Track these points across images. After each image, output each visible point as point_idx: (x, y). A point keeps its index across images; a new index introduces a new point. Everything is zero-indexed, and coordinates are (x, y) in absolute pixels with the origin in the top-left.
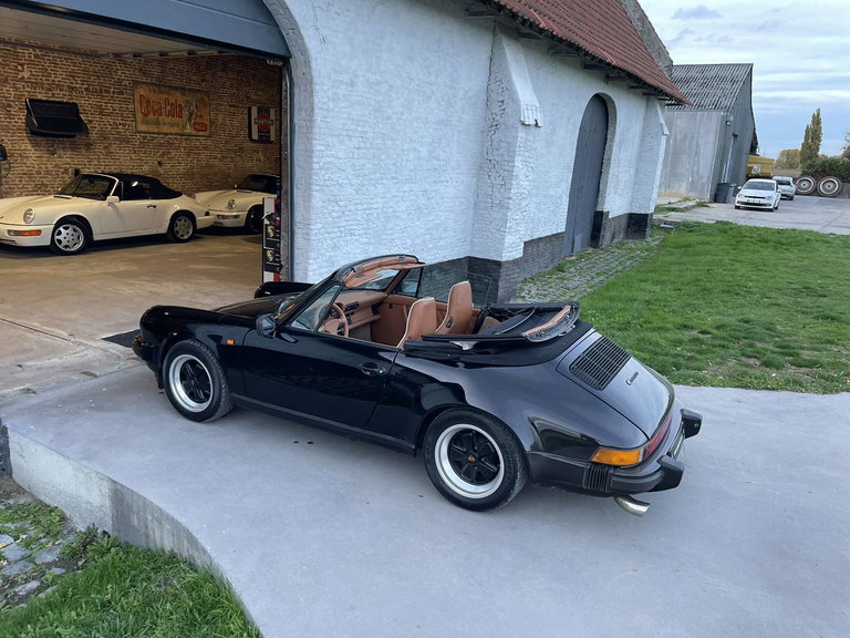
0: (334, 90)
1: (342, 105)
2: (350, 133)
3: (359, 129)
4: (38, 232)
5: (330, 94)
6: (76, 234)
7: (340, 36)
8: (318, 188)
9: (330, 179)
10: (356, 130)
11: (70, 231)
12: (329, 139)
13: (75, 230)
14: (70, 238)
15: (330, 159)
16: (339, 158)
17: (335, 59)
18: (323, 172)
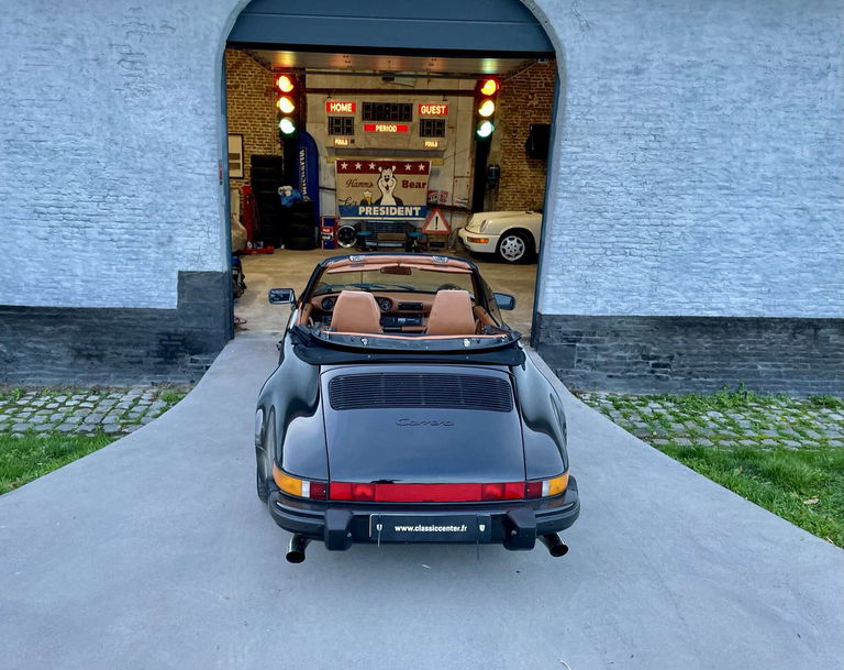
0: (602, 82)
1: (616, 97)
2: (629, 131)
3: (649, 125)
4: (486, 240)
5: (595, 87)
6: (519, 246)
7: (618, 17)
8: (565, 195)
9: (588, 185)
10: (643, 127)
11: (514, 242)
12: (589, 139)
13: (518, 242)
14: (513, 248)
15: (591, 163)
16: (607, 162)
17: (606, 45)
18: (577, 177)
